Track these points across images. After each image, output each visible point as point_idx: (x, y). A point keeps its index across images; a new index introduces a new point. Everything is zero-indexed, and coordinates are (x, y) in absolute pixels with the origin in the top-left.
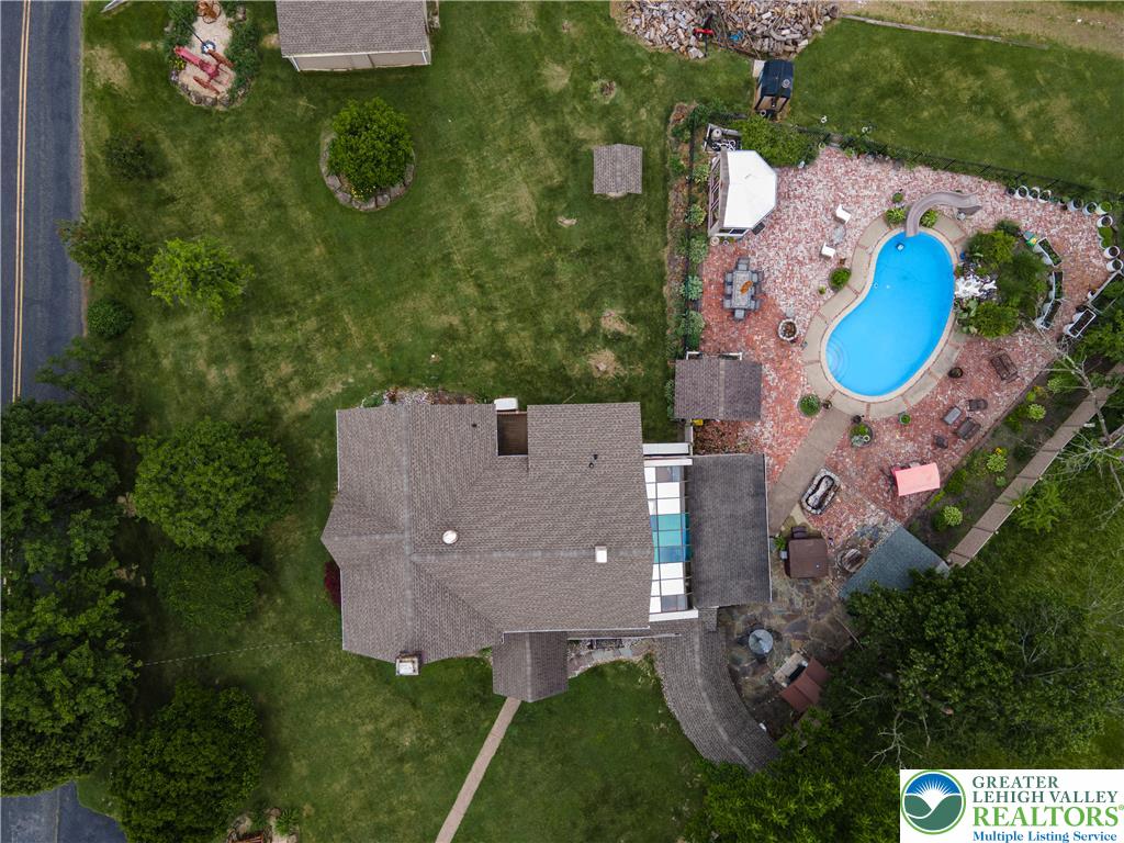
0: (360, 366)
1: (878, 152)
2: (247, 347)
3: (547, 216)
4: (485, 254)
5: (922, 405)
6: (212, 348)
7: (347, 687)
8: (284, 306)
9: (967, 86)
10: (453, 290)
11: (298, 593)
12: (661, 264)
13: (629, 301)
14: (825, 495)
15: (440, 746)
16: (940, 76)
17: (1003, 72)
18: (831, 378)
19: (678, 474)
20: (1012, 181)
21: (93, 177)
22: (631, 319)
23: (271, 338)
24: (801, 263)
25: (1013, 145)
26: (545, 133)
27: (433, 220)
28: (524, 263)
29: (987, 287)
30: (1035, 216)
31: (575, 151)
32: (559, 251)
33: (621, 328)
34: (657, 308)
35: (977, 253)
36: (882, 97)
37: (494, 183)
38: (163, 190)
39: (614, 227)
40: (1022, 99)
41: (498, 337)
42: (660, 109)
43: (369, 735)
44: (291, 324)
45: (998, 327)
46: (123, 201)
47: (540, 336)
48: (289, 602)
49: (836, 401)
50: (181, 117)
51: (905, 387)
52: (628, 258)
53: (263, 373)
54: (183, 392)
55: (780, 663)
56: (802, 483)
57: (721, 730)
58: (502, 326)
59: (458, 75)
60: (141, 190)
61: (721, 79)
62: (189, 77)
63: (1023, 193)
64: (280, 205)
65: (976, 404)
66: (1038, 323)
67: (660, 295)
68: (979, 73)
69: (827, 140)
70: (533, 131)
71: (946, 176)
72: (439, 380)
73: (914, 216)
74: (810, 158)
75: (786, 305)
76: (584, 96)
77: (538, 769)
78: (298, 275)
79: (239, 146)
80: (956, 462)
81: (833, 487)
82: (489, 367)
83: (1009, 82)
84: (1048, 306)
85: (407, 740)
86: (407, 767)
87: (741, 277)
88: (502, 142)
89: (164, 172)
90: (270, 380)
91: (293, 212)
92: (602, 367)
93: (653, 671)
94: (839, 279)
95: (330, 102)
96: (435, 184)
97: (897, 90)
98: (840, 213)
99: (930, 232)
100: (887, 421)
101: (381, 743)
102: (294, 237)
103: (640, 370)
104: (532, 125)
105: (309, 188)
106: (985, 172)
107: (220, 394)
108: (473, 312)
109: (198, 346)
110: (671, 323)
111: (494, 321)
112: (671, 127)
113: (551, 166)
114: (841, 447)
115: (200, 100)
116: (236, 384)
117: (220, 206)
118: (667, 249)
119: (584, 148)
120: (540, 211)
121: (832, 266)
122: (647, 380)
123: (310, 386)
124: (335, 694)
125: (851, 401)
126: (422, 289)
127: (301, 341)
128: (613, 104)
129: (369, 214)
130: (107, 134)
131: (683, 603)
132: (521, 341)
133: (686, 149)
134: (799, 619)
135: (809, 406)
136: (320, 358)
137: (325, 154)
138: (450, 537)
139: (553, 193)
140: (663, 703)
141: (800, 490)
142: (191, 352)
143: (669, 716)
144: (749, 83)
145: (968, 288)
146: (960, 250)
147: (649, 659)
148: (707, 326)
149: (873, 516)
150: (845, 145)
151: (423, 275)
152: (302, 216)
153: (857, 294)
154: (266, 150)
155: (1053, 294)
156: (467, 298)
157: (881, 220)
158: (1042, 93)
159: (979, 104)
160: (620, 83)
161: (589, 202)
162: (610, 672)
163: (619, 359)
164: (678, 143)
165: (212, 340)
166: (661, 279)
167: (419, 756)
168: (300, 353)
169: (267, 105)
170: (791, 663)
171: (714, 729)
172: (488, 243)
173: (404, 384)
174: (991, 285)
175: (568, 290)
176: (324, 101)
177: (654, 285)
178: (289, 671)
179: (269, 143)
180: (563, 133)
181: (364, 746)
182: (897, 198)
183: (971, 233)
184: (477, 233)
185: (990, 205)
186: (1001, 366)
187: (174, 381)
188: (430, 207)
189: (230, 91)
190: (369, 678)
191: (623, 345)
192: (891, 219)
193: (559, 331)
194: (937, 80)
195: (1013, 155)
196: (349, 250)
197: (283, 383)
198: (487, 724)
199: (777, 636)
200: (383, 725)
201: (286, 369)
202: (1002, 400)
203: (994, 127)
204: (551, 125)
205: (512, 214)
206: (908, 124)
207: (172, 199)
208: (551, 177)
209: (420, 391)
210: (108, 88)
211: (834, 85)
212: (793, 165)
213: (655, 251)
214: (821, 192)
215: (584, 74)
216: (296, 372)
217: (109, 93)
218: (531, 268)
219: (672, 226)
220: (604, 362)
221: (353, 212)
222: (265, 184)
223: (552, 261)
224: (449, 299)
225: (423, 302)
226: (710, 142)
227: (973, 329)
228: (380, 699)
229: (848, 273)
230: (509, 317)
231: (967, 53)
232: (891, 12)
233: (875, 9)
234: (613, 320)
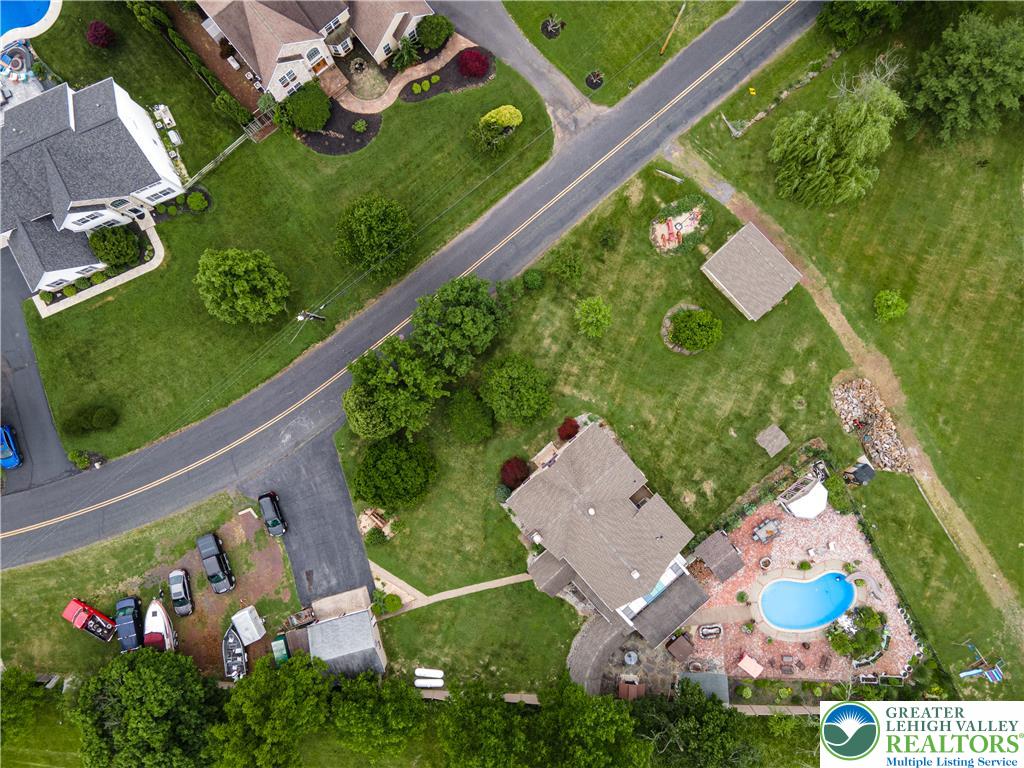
0: (602, 399)
1: (870, 539)
2: (569, 345)
3: (729, 422)
4: (690, 410)
5: (780, 643)
6: (557, 331)
7: (470, 504)
8: (598, 345)
9: (927, 552)
10: (665, 409)
11: (491, 452)
12: (748, 487)
13: (722, 486)
14: (711, 634)
15: (478, 563)
16: (921, 537)
17: (945, 562)
18: (760, 597)
19: (680, 572)
20: (903, 603)
21: (585, 224)
22: (716, 494)
23: (581, 351)
24: (797, 545)
25: (918, 591)
26: (761, 393)
27: (685, 376)
28: (700, 429)
29: (852, 629)
30: (897, 625)
31: (764, 411)
32: (718, 439)
33: (709, 493)
34: (729, 501)
35: (862, 613)
36: (894, 520)
37: (723, 389)
38: (603, 255)
39: (747, 455)
40: (940, 579)
41: (662, 445)
42: (811, 432)
43: (458, 530)
44: (594, 355)
45: (840, 648)
46: (585, 243)
47: (677, 461)
48: (484, 452)
49: (753, 606)
50: (640, 237)
51: (783, 630)
52: (739, 471)
53: (565, 362)
54: (529, 335)
55: (627, 673)
56: (709, 622)
57: (588, 672)
58: (668, 443)
59: (755, 335)
60: (596, 246)
61: (845, 447)
62: (660, 229)
63: (902, 612)
64: (638, 308)
65: (800, 665)
66: (855, 662)
67: (735, 497)
68: (936, 552)
69: (857, 513)
70: (758, 387)
71: (883, 574)
72: (625, 437)
73: (856, 576)
74: (843, 513)
75: (775, 553)
76: (791, 397)
77: (503, 611)
78: (615, 340)
79: (648, 271)
80: (770, 676)
81: (717, 635)
82: (647, 453)
83: (943, 568)
84: (865, 661)
85: (469, 548)
86: (458, 557)
87: (771, 526)
88: (743, 378)
89: (613, 249)
90: (565, 367)
91: (640, 315)
92: (687, 500)
93: (581, 624)
94: (804, 566)
95: (698, 293)
96: (702, 364)
97: (901, 524)
98: (831, 545)
99: (854, 586)
100: (763, 634)
101: (458, 538)
102: (630, 325)
103: (698, 516)
104: (760, 384)
105: (656, 314)
106: (897, 589)
107: (542, 352)
108: (663, 426)
109: (553, 324)
110: (728, 512)
111: (667, 438)
112: (807, 444)
113: (750, 406)
114: (736, 624)
115: (654, 239)
116: (551, 355)
117: (618, 284)
118: (757, 484)
119: (769, 415)
120: (728, 418)
121: (807, 559)
122: (697, 522)
123: (577, 386)
124: (463, 502)
125: (758, 612)
126: (654, 396)
127: (591, 365)
128: (797, 412)
129: (666, 348)
130: (607, 214)
131: (632, 616)
132: (668, 456)
133: (804, 458)
134: (653, 666)
135: (742, 597)
136: (591, 379)
137: (675, 309)
138: (592, 512)
139: (739, 417)
140: (572, 639)
141: (704, 622)
142: (548, 324)
143: (568, 647)
144: (853, 461)
145: (845, 622)
146: (857, 606)
147: (585, 619)
148: (739, 529)
149: (719, 661)
150: (860, 522)
151: (660, 391)
152: (641, 320)
153: (804, 579)
154: (657, 283)
155: (871, 658)
156: (666, 418)
157: (842, 563)
158: (950, 586)
159: (923, 562)
160: (808, 406)
161: (749, 435)
162: (566, 607)
163: (696, 503)
164: (804, 453)
165: (560, 328)
166: (742, 492)
167: (467, 558)
168: (586, 369)
169: (675, 268)
170: (631, 677)
171: (586, 668)
172: (696, 407)
173: (611, 424)
174: (854, 631)
175: (705, 457)
176: (697, 289)
177: (738, 492)
178: (456, 476)
179: (660, 281)
180: (768, 400)
181: (451, 532)
182: (857, 562)
183: (868, 604)
184: (696, 399)
185: (886, 601)
186: (824, 662)
187: (530, 327)
188: (690, 371)
189: (669, 250)
190: (480, 510)
191: (702, 500)
192: (846, 566)
193: (685, 468)
194: (919, 537)
195: (914, 594)
196: (644, 352)
197: (569, 374)
198: (503, 574)
199: (639, 662)
200: (466, 532)
201: (575, 370)
202: (811, 674)
203: (919, 577)
204: (767, 392)
205: (716, 407)
206: (891, 540)
207: (603, 262)
208: (745, 410)
209: (613, 433)
210: (627, 198)
211: (882, 496)
212: (835, 508)
213: (752, 480)
214: (833, 529)
215: (798, 388)
216: (577, 375)
217: (624, 201)
218: (700, 434)
219: (768, 479)
220: (689, 498)
221: (661, 340)
222: (641, 294)
223: (711, 440)
224: (660, 411)
225: (650, 402)
226: (815, 466)
227: (830, 638)
228: (476, 522)
229: (810, 567)
230: (673, 442)
231: (940, 540)
232: (931, 494)
233: (927, 486)
234: (709, 487)
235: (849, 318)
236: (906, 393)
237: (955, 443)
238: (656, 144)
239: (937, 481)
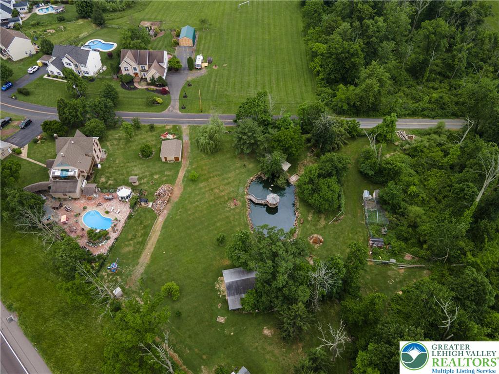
0: (113, 151)
4: (128, 167)
8: (126, 144)
10: (123, 163)
13: (113, 185)
14: (67, 209)
16: (142, 230)
22: (110, 185)
26: (146, 175)
28: (125, 172)
32: (126, 176)
33: (109, 183)
37: (140, 169)
40: (134, 243)
41: (112, 167)
42: (147, 189)
44: (123, 145)
47: (111, 173)
58: (114, 168)
59: (160, 165)
61: (150, 198)
65: (75, 233)
68: (141, 236)
70: (147, 173)
72: (107, 160)
74: (130, 208)
75: (105, 205)
76: (152, 180)
78: (131, 146)
81: (68, 211)
83: (138, 241)
88: (147, 170)
89: (152, 132)
103: (100, 185)
108: (118, 165)
112: (142, 191)
117: (145, 138)
119: (142, 180)
123: (111, 145)
128: (149, 184)
129: (139, 153)
151: (126, 159)
154: (152, 143)
156: (121, 164)
158: (134, 246)
160: (153, 185)
163: (103, 182)
164: (139, 191)
172: (130, 168)
180: (146, 177)
182: (119, 221)
184: (132, 166)
186: (82, 237)
188: (138, 161)
191: (105, 183)
203: (130, 237)
204: (148, 176)
205: (134, 171)
207: (147, 133)
209: (106, 157)
210: (166, 127)
211: (145, 214)
215: (156, 180)
217: (164, 127)
220: (103, 180)
224: (121, 162)
225: (121, 159)
231: (146, 235)
232: (158, 223)
233: (158, 222)
234: (110, 182)
235: (184, 176)
236: (179, 200)
237: (177, 217)
238: (183, 123)
239: (163, 222)
